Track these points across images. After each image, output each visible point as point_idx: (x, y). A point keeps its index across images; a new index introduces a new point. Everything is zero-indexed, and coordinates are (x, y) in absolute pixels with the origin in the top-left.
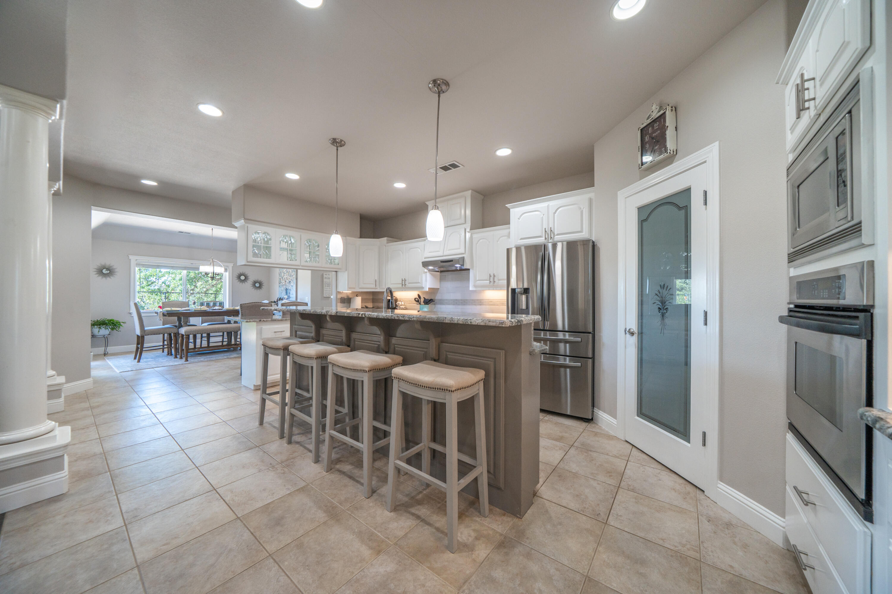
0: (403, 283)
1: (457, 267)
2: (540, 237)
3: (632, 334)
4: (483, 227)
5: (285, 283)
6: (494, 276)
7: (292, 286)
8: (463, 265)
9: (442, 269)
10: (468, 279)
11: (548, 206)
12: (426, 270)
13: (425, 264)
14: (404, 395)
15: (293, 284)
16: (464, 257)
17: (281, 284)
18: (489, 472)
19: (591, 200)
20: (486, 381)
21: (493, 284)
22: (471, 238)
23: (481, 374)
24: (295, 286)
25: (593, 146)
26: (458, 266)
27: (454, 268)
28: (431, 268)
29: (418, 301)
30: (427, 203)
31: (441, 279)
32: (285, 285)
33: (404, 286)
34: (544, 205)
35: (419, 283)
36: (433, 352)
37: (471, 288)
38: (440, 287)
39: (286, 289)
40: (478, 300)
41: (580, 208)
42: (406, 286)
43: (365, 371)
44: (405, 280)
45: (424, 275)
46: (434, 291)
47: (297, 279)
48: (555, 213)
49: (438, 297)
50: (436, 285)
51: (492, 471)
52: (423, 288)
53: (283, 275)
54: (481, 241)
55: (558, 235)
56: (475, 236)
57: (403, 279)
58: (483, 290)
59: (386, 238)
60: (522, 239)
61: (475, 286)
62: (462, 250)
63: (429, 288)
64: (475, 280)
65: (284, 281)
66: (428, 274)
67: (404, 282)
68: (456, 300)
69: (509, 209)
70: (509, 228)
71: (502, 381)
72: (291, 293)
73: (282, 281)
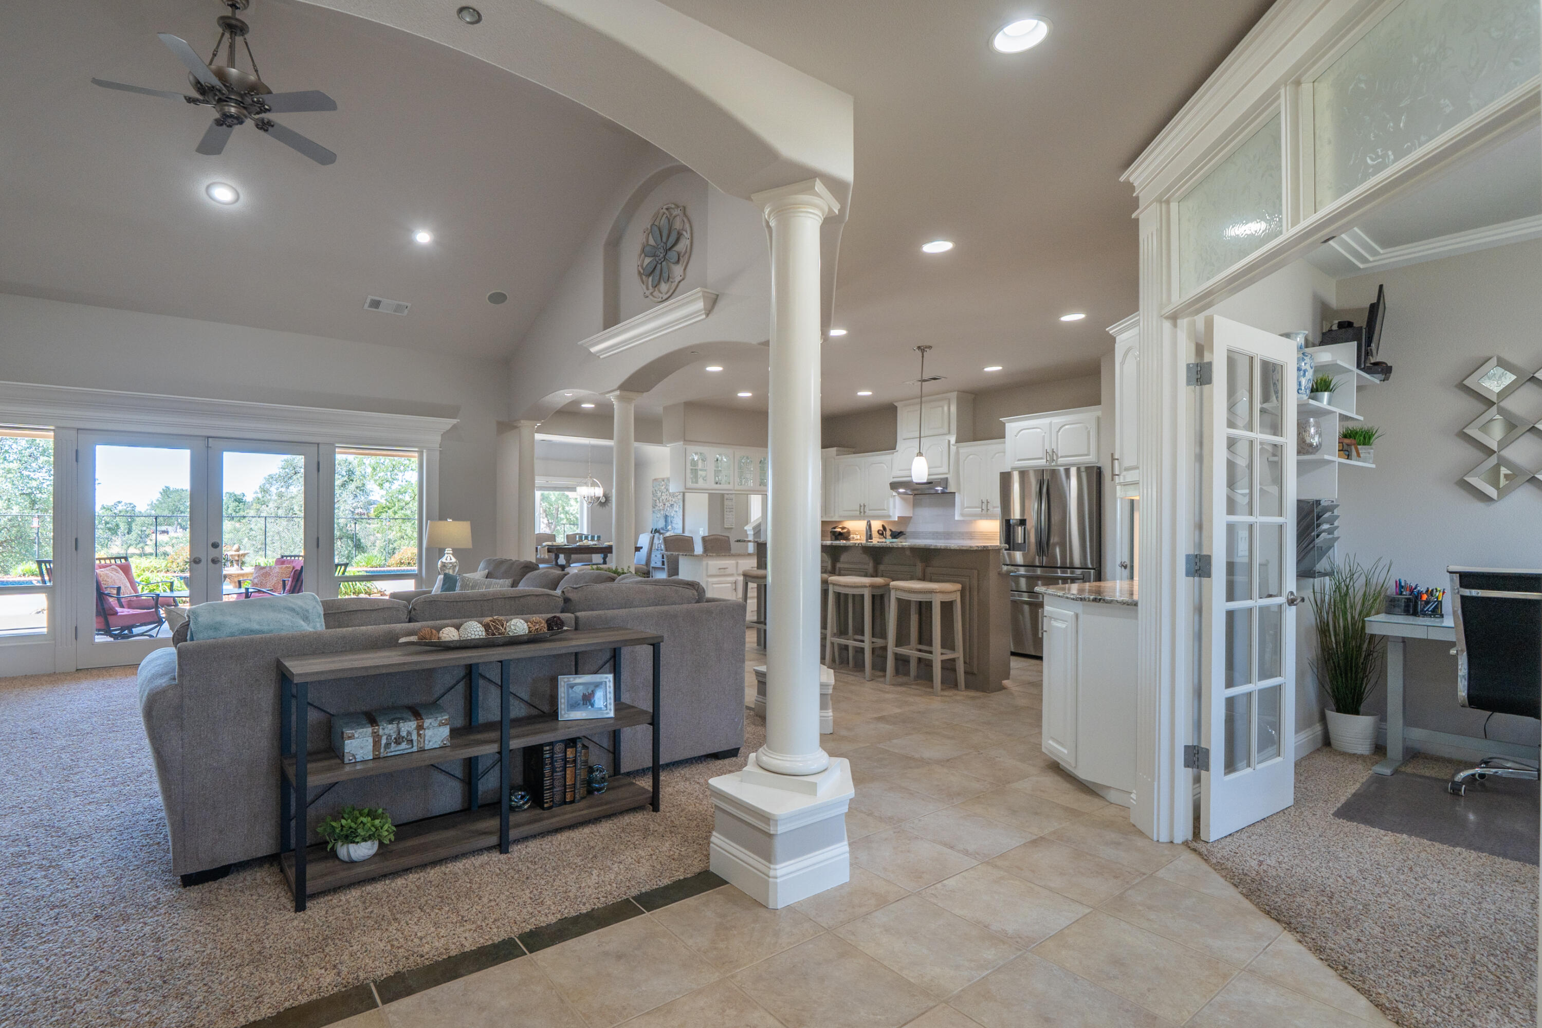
0: (862, 510)
1: (937, 490)
2: (1041, 458)
3: (1125, 567)
4: (975, 439)
5: (664, 507)
6: (988, 502)
7: (676, 512)
8: (946, 488)
9: (916, 492)
10: (953, 504)
11: (1051, 423)
12: (894, 494)
13: (894, 486)
14: (899, 601)
15: (678, 508)
16: (947, 478)
17: (657, 508)
18: (965, 663)
19: (1098, 418)
20: (963, 592)
21: (986, 514)
22: (957, 453)
23: (958, 586)
24: (681, 511)
25: (1100, 360)
26: (939, 488)
27: (933, 491)
28: (901, 490)
29: (882, 534)
30: (895, 404)
31: (915, 505)
32: (664, 510)
33: (862, 514)
34: (1046, 421)
35: (884, 510)
36: (920, 574)
37: (957, 517)
38: (913, 514)
39: (666, 517)
40: (967, 533)
41: (1087, 428)
42: (866, 514)
43: (866, 587)
44: (864, 506)
45: (891, 500)
46: (904, 520)
47: (684, 501)
48: (1058, 432)
49: (910, 529)
50: (908, 513)
51: (968, 662)
52: (889, 516)
53: (659, 494)
54: (971, 457)
55: (1062, 457)
56: (962, 451)
57: (862, 505)
58: (975, 520)
59: (835, 449)
60: (1019, 460)
61: (962, 515)
62: (944, 469)
63: (899, 517)
64: (963, 507)
65: (661, 504)
66: (898, 499)
67: (862, 508)
68: (937, 533)
69: (1004, 424)
70: (1005, 443)
71: (976, 593)
72: (675, 522)
73: (658, 504)
